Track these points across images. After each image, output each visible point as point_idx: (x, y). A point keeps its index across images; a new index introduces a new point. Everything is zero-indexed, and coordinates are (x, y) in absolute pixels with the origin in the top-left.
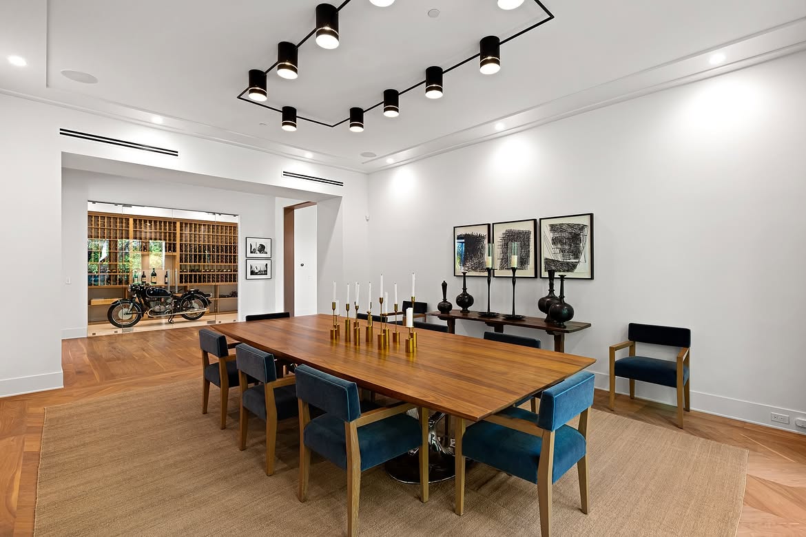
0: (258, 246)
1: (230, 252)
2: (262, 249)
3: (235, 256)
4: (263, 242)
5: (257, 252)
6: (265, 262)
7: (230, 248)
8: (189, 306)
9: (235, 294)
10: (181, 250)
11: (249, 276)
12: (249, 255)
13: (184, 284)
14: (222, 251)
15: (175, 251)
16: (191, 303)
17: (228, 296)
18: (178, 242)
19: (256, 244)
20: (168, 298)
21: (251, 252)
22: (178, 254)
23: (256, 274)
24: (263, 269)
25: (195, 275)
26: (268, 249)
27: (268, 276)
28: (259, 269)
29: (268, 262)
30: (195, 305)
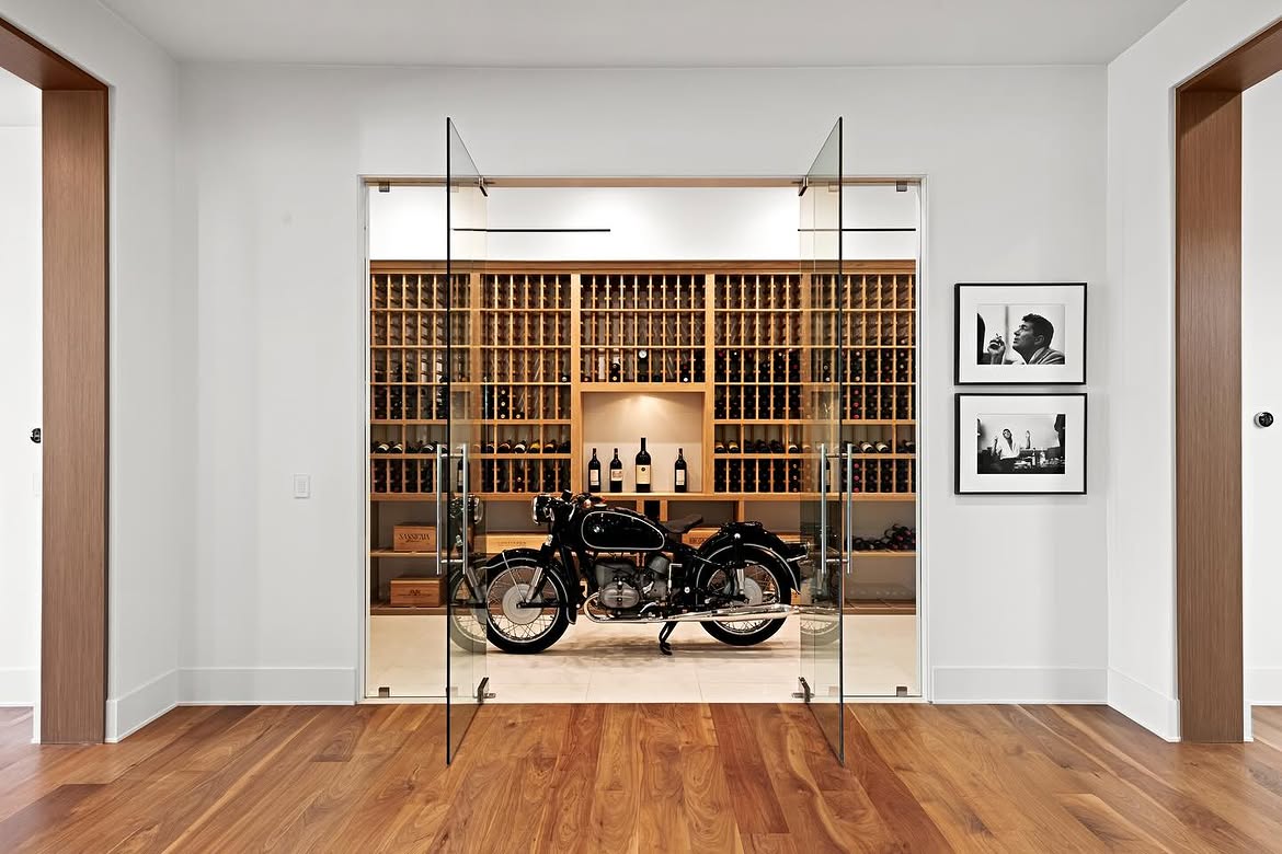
0: (1017, 323)
1: (886, 376)
2: (1037, 337)
3: (902, 391)
4: (1042, 303)
5: (1013, 355)
6: (1052, 406)
7: (887, 362)
8: (727, 589)
9: (903, 538)
10: (720, 375)
11: (972, 479)
12: (972, 371)
13: (728, 495)
14: (855, 373)
15: (700, 377)
16: (732, 579)
17: (879, 546)
18: (710, 348)
19: (1004, 314)
20: (651, 557)
21: (982, 359)
22: (708, 386)
23: (1008, 467)
24: (1044, 440)
25: (764, 464)
26: (1066, 339)
27: (1071, 479)
28: (1020, 443)
29: (1072, 407)
30: (747, 585)
